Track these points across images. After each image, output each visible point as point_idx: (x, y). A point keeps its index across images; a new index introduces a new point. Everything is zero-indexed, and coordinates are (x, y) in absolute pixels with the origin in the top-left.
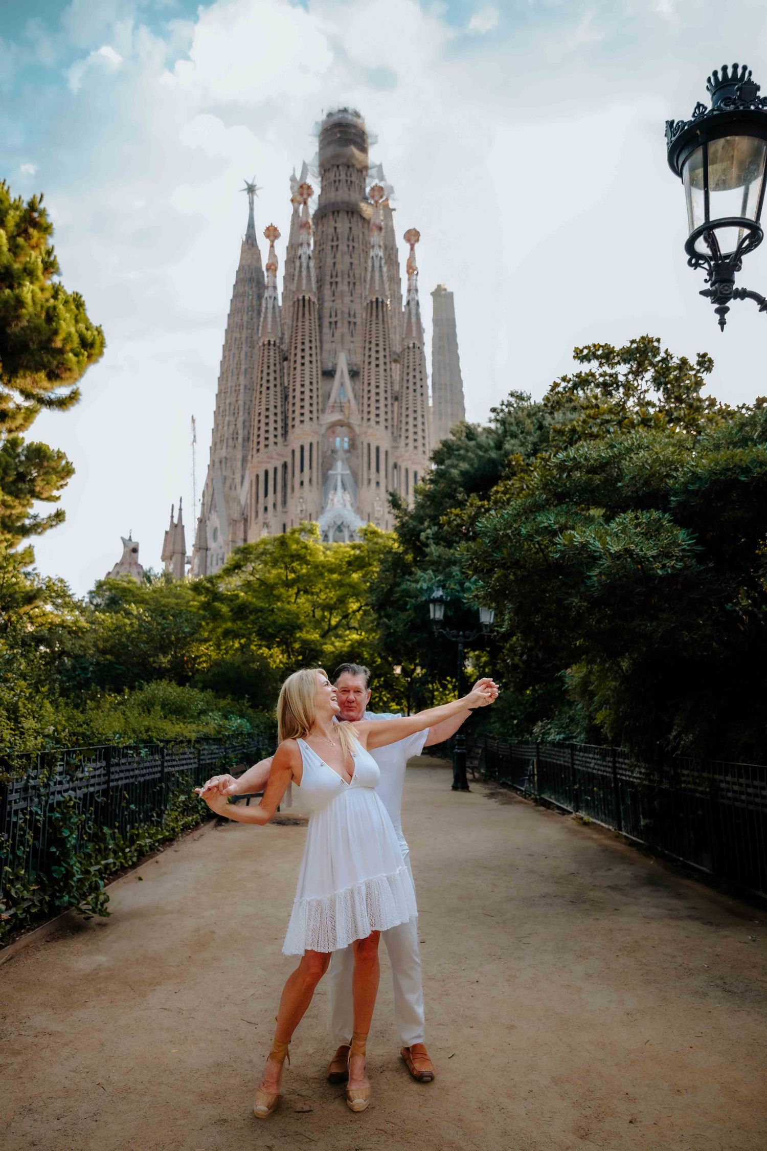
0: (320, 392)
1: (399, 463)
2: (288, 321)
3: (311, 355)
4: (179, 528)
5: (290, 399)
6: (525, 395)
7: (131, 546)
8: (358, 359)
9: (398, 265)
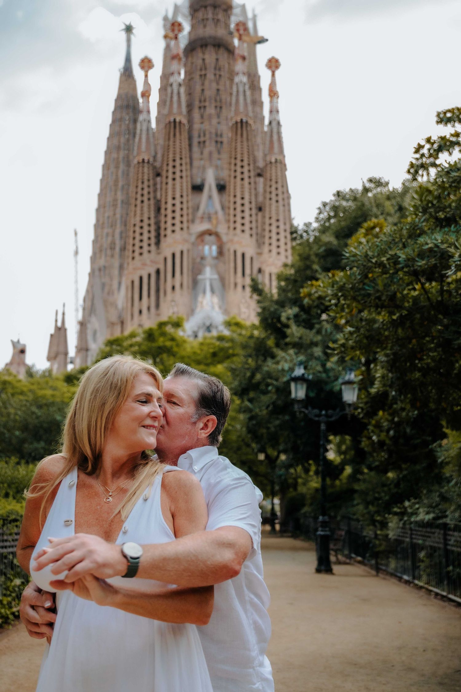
0: (190, 204)
1: (264, 268)
2: (161, 142)
3: (181, 171)
4: (62, 331)
5: (163, 211)
6: (383, 181)
7: (19, 348)
8: (224, 174)
9: (260, 90)
